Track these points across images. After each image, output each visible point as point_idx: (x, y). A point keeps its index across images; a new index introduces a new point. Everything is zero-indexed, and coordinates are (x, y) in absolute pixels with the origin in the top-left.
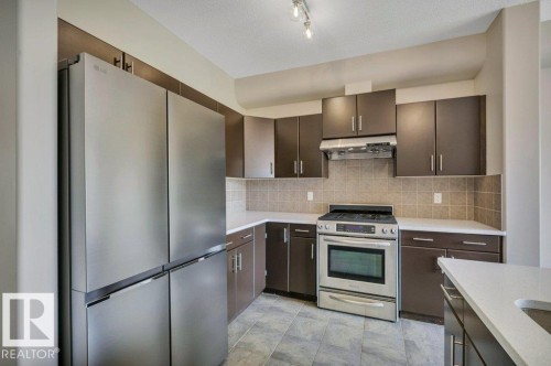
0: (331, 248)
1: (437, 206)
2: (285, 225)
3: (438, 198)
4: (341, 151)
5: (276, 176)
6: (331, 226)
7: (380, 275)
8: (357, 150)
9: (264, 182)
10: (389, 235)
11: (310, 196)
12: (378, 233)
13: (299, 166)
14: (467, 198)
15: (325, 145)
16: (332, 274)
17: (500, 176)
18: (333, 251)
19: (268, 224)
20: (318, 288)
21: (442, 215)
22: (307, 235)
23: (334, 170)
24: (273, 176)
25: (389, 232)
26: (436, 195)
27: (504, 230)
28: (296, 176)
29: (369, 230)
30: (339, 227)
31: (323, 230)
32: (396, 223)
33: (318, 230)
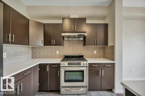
0: (65, 71)
1: (95, 54)
2: (47, 64)
3: (95, 52)
4: (68, 37)
5: (44, 45)
6: (66, 63)
7: (82, 79)
8: (74, 37)
9: (40, 47)
10: (85, 65)
11: (58, 52)
12: (82, 65)
13: (53, 41)
14: (102, 52)
15: (63, 34)
16: (66, 81)
17: (114, 46)
18: (66, 73)
19: (40, 64)
20: (61, 87)
21: (96, 57)
22: (57, 67)
23: (66, 43)
24: (43, 45)
25: (85, 64)
26: (95, 51)
27: (115, 61)
28: (52, 45)
29: (79, 64)
30: (69, 64)
31: (63, 65)
32: (87, 61)
33: (61, 66)
